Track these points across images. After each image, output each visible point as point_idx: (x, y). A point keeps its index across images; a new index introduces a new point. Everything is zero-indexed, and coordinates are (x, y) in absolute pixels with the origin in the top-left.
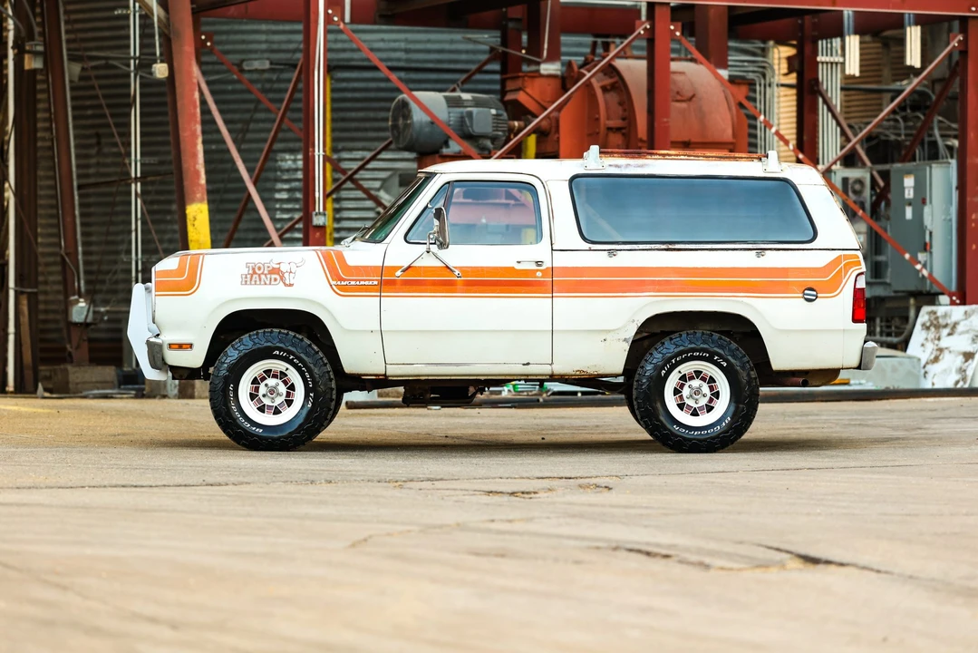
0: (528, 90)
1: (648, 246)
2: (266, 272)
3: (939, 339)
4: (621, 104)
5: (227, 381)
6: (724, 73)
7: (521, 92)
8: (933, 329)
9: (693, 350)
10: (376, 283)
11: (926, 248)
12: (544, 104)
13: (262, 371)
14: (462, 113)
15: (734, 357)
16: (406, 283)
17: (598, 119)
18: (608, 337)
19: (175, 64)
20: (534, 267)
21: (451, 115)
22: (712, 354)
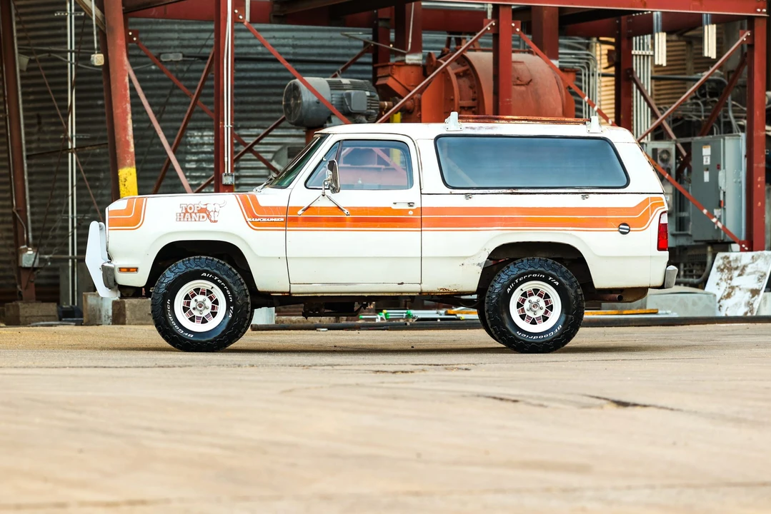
0: (395, 76)
1: (497, 191)
2: (196, 211)
3: (731, 279)
4: (471, 87)
5: (165, 297)
6: (556, 63)
7: (390, 78)
8: (726, 271)
9: (532, 272)
10: (282, 220)
11: (720, 205)
12: (409, 88)
13: (192, 290)
14: (342, 94)
15: (564, 277)
16: (306, 220)
17: (453, 100)
18: (466, 262)
19: (109, 55)
20: (407, 207)
21: (333, 96)
22: (547, 275)
